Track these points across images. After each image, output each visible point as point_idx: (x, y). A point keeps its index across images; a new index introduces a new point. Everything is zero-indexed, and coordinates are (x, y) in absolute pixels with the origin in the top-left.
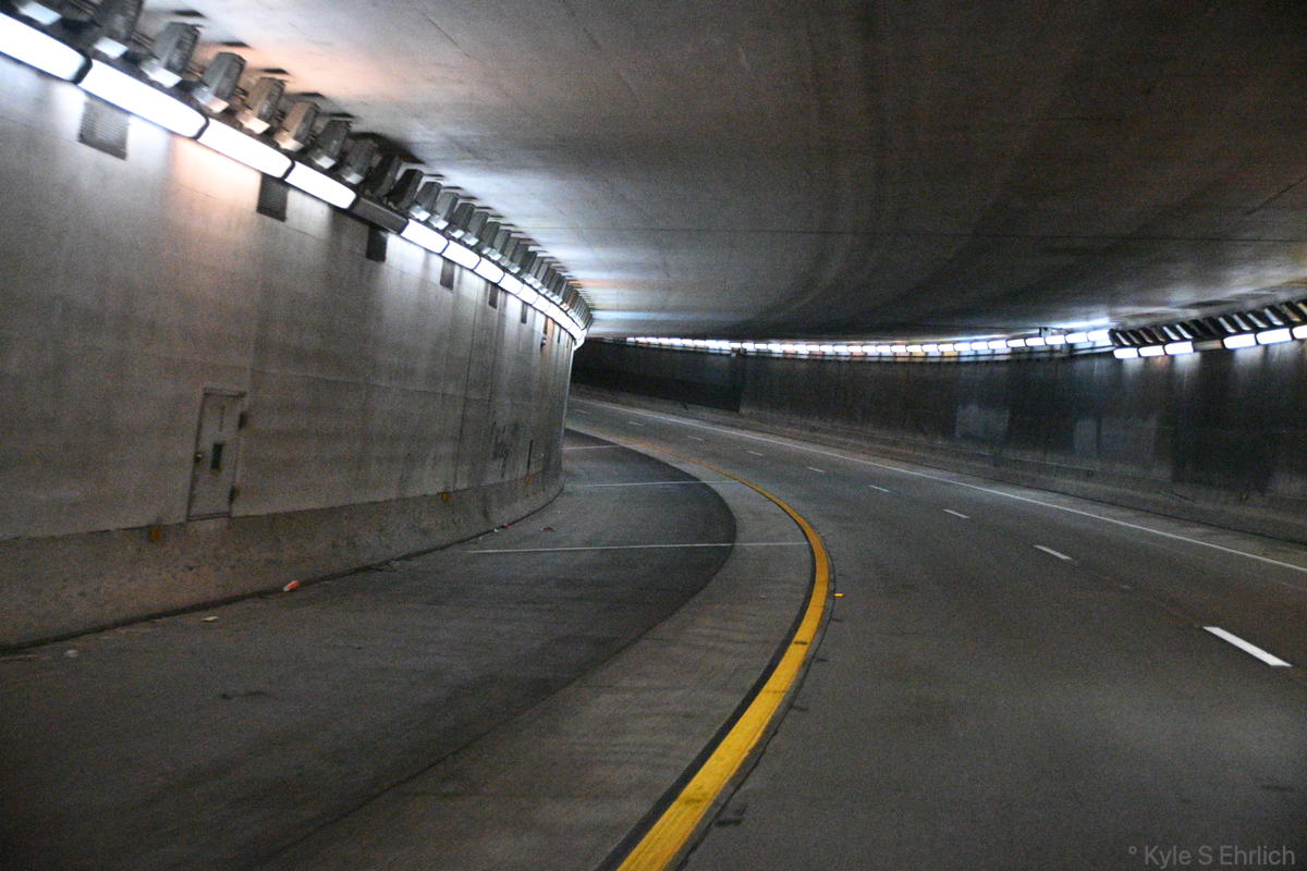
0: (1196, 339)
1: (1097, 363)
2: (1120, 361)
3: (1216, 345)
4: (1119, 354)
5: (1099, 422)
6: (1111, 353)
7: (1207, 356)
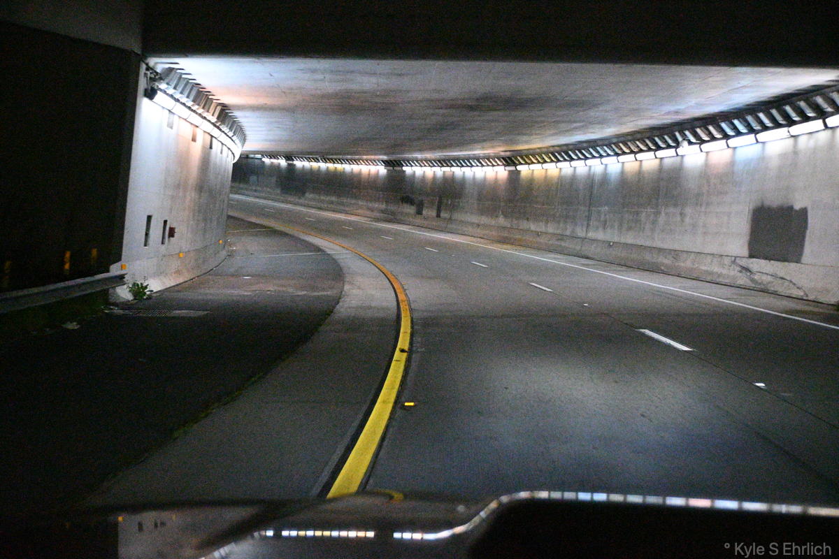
0: (286, 160)
1: (256, 160)
2: (264, 162)
3: (291, 162)
4: (263, 159)
5: (258, 177)
6: (261, 159)
7: (289, 165)
